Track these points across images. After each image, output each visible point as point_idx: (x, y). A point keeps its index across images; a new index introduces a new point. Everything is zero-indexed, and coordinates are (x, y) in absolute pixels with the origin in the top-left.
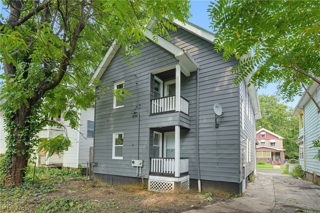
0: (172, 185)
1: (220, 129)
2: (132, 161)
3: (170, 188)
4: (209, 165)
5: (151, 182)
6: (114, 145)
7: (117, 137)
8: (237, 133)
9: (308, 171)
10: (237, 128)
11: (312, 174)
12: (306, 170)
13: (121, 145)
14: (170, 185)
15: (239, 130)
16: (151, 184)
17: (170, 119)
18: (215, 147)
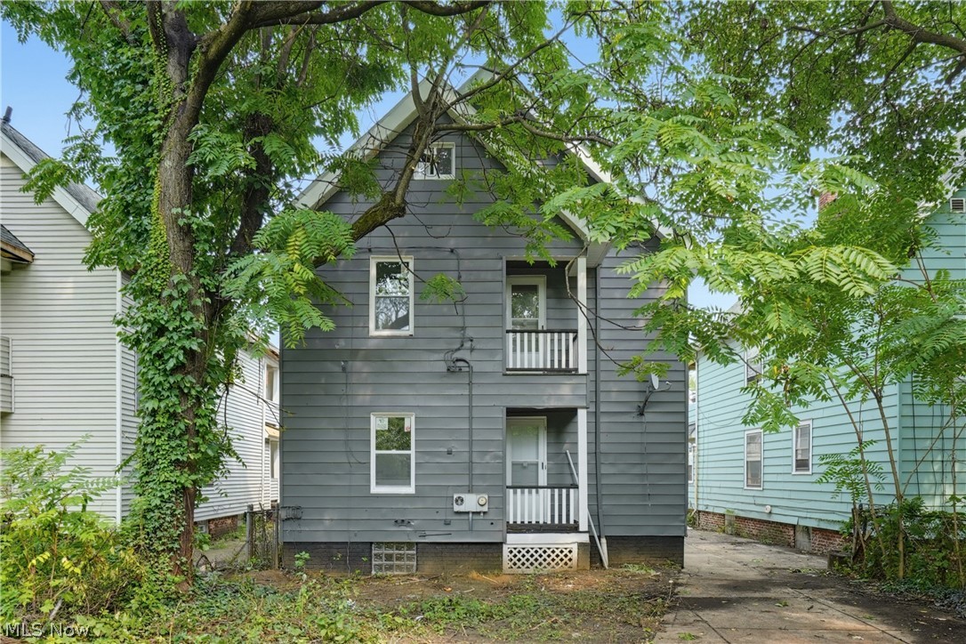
0: (570, 552)
1: (648, 417)
2: (456, 496)
3: (566, 560)
4: (624, 501)
5: (511, 552)
6: (374, 452)
7: (384, 425)
8: (680, 428)
9: (710, 510)
10: (680, 418)
11: (720, 514)
12: (701, 508)
13: (398, 449)
14: (566, 552)
15: (685, 423)
16: (511, 556)
17: (565, 390)
18: (636, 460)
